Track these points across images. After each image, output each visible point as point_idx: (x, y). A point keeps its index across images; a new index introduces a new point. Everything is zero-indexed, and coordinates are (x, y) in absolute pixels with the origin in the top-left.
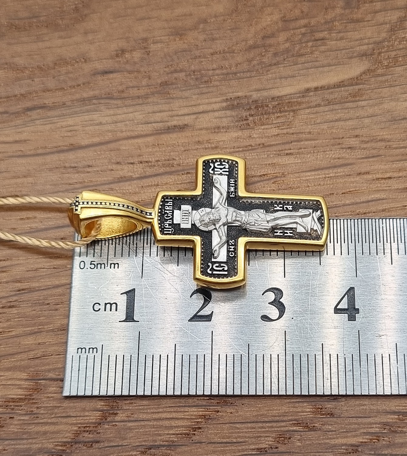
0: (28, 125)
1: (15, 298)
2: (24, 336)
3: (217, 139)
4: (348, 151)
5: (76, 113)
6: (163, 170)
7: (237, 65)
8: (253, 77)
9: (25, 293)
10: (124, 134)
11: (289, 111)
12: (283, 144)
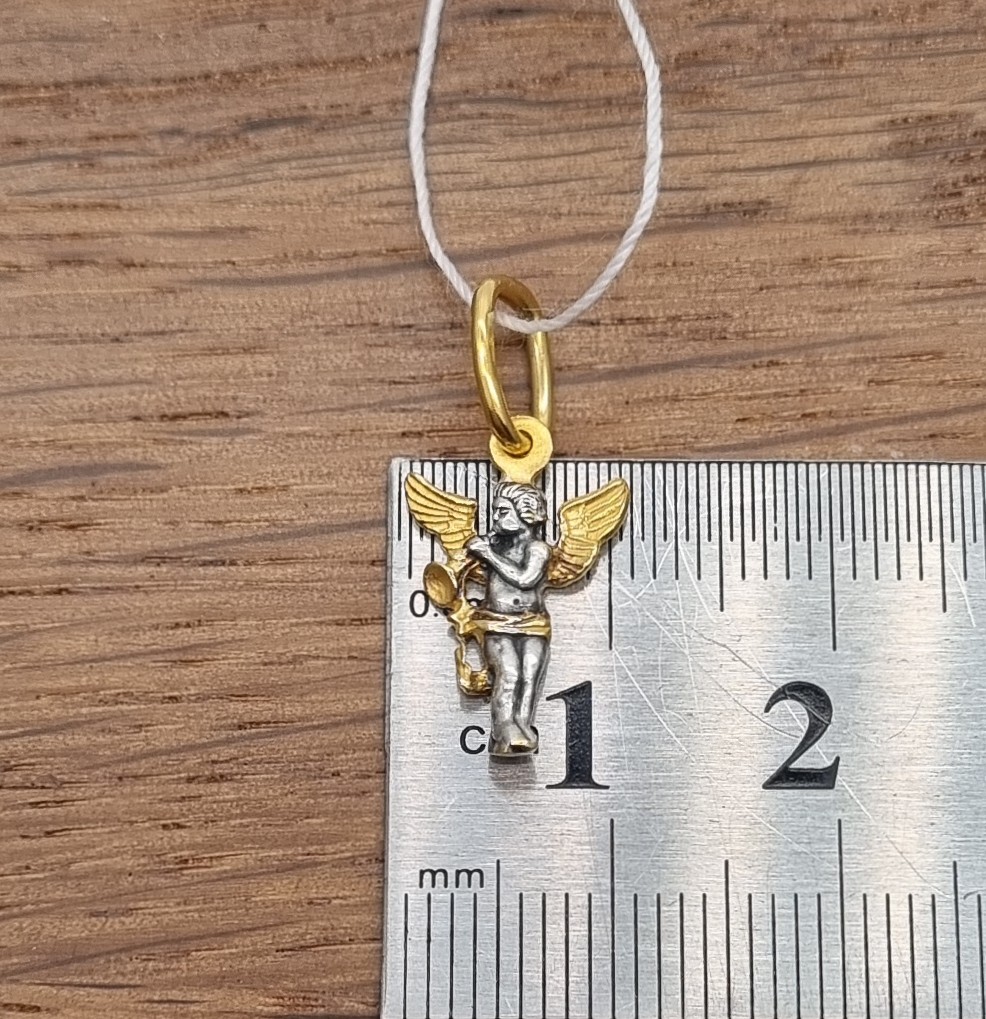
0: (252, 176)
1: (227, 752)
2: (260, 874)
3: (863, 253)
6: (694, 349)
7: (923, 10)
9: (258, 736)
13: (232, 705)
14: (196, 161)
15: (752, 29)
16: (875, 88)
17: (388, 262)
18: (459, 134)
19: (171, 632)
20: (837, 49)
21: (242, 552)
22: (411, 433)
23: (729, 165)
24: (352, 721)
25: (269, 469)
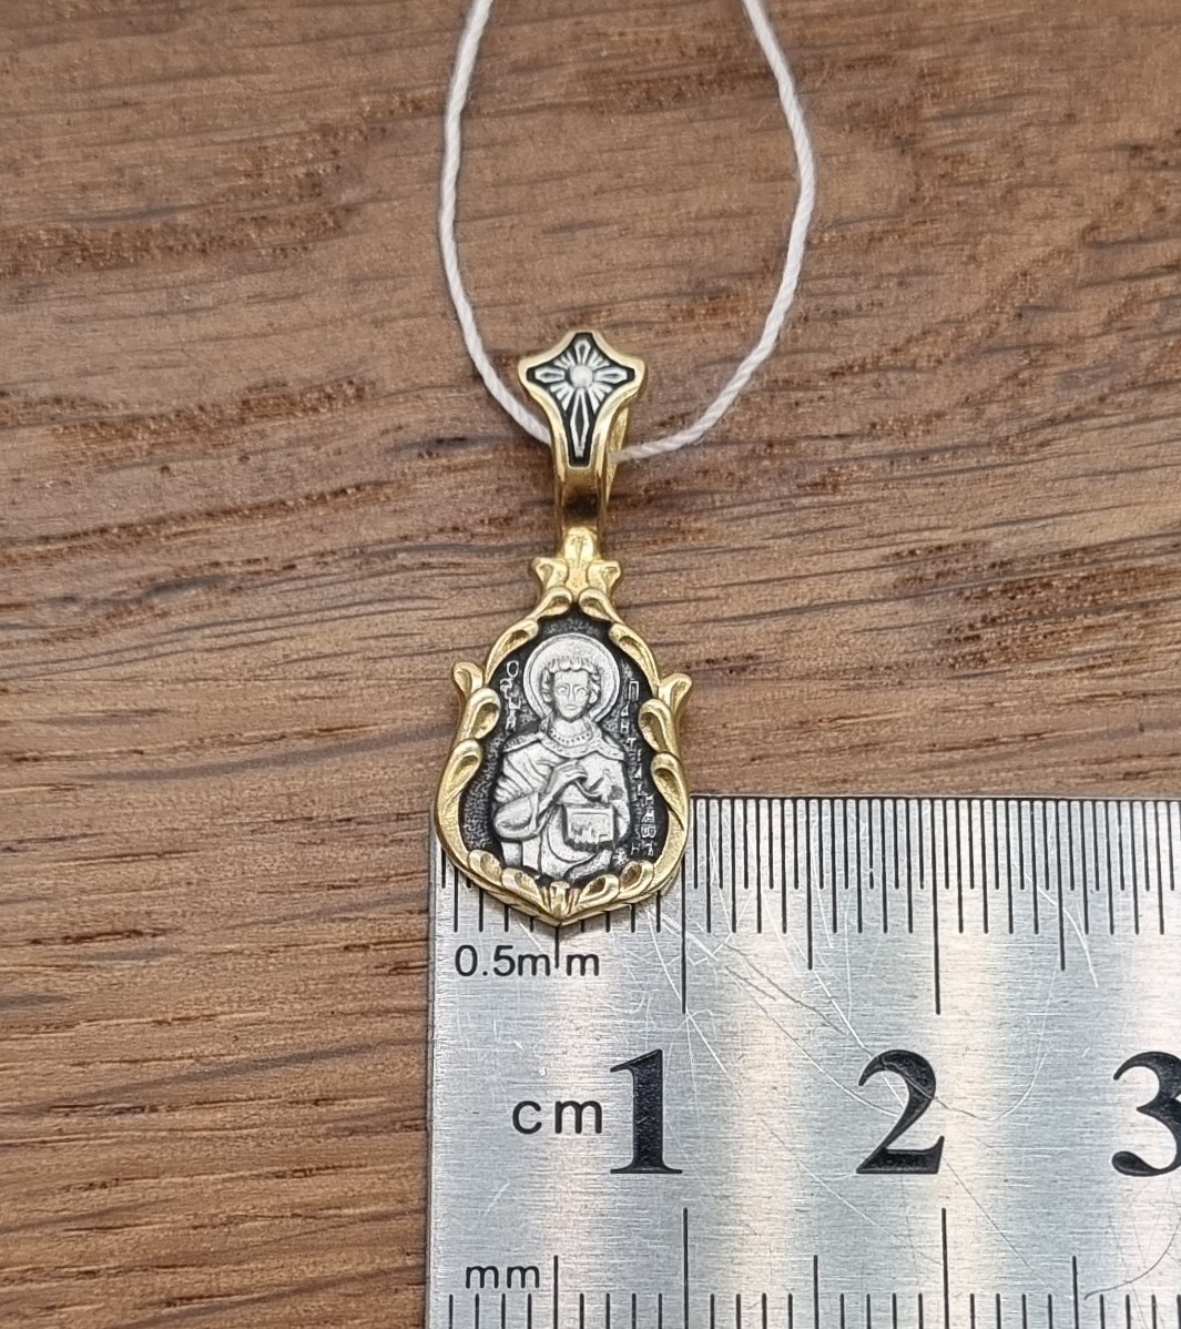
0: (161, 649)
3: (869, 712)
5: (336, 603)
7: (927, 421)
8: (990, 467)
9: (190, 1313)
11: (1128, 607)
12: (1111, 734)
13: (158, 1278)
14: (94, 634)
15: (732, 452)
16: (876, 517)
17: (321, 745)
18: (398, 590)
19: (85, 1194)
20: (830, 470)
21: (165, 1096)
22: (355, 946)
23: (711, 615)
24: (299, 1291)
25: (192, 997)
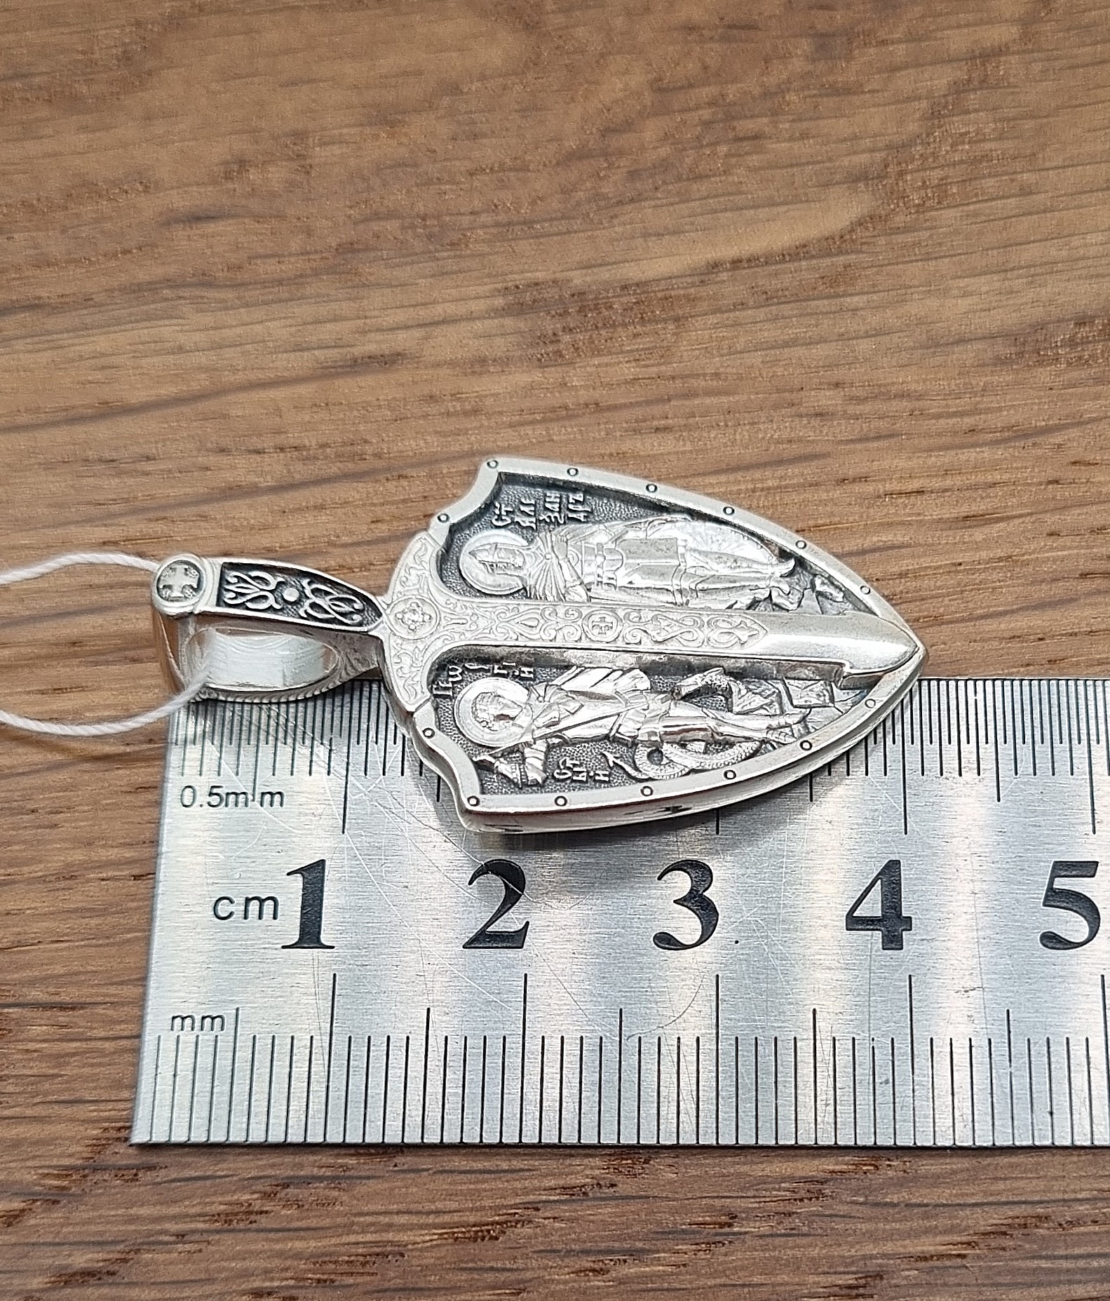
3: (479, 389)
4: (816, 422)
5: (118, 322)
6: (339, 468)
7: (533, 203)
8: (575, 232)
10: (240, 377)
11: (665, 321)
12: (648, 403)
15: (397, 223)
16: (494, 263)
17: (99, 412)
18: (160, 313)
23: (374, 327)
